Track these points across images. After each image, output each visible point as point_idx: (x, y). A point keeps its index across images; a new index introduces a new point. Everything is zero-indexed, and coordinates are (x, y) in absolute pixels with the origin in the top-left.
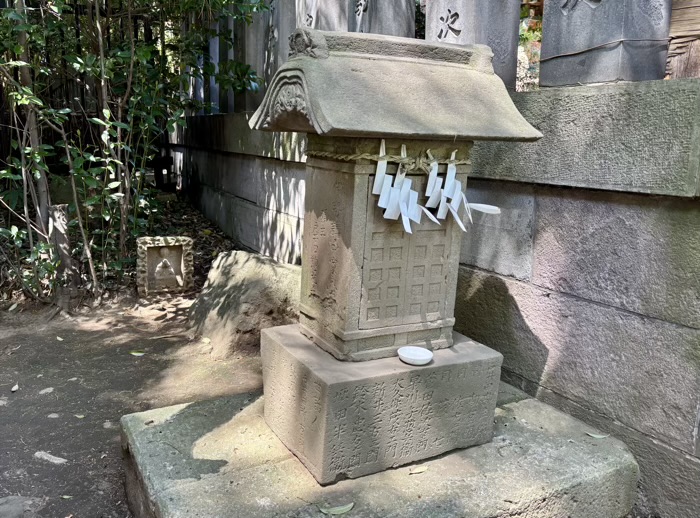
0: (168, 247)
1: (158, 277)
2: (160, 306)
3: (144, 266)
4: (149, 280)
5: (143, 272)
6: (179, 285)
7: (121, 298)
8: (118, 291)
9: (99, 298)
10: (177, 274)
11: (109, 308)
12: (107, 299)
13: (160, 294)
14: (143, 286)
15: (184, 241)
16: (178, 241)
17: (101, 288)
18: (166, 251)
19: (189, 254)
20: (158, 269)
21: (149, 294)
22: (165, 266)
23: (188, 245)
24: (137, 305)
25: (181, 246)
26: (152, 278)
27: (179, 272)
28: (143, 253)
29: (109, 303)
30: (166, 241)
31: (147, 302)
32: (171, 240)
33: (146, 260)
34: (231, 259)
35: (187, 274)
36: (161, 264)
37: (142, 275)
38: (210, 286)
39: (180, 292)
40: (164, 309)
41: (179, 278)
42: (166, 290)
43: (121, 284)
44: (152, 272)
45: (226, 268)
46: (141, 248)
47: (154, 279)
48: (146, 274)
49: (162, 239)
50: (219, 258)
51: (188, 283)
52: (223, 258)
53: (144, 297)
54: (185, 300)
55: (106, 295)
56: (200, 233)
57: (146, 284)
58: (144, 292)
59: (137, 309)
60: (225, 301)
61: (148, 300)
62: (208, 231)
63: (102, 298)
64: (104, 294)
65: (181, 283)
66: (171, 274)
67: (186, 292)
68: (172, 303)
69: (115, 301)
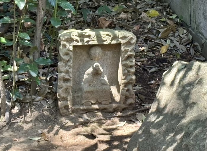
0: (101, 46)
1: (86, 87)
2: (88, 129)
3: (67, 72)
4: (74, 91)
5: (66, 80)
6: (113, 101)
7: (36, 114)
8: (31, 103)
9: (7, 114)
10: (111, 84)
11: (20, 128)
12: (18, 115)
13: (89, 111)
14: (65, 99)
15: (124, 37)
16: (115, 37)
17: (10, 99)
18: (98, 52)
19: (129, 57)
20: (86, 76)
21: (73, 112)
22: (97, 73)
23: (129, 43)
24: (57, 127)
25: (119, 45)
26: (77, 89)
27: (114, 81)
28: (67, 54)
29: (19, 121)
30: (99, 37)
31: (70, 124)
32: (106, 36)
33: (71, 63)
34: (191, 76)
35: (126, 85)
36: (90, 70)
37: (64, 85)
38: (159, 111)
39: (115, 110)
40: (92, 137)
41: (114, 90)
42: (96, 106)
43: (37, 93)
44: (78, 81)
45: (184, 87)
46: (65, 46)
47: (80, 90)
48: (70, 84)
49: (93, 34)
50: (174, 70)
51: (127, 98)
52: (179, 71)
53: (67, 116)
54: (122, 124)
55: (16, 110)
56: (144, 14)
57: (70, 98)
58: (66, 107)
59: (57, 133)
60: (182, 140)
61: (71, 120)
62: (153, 12)
63: (11, 114)
64: (13, 107)
65: (117, 97)
66: (104, 84)
67: (123, 110)
68: (104, 126)
69: (28, 119)
